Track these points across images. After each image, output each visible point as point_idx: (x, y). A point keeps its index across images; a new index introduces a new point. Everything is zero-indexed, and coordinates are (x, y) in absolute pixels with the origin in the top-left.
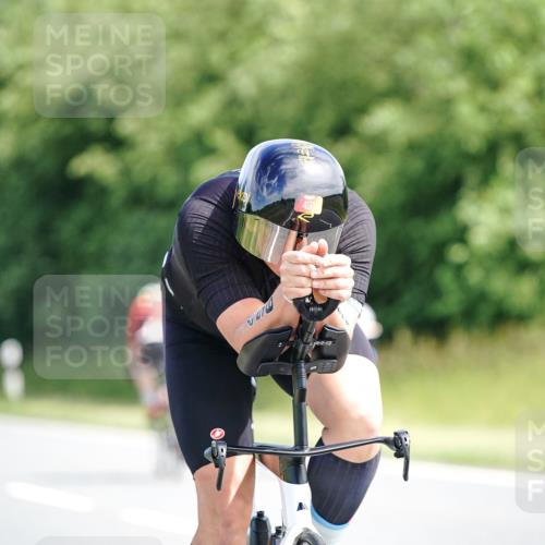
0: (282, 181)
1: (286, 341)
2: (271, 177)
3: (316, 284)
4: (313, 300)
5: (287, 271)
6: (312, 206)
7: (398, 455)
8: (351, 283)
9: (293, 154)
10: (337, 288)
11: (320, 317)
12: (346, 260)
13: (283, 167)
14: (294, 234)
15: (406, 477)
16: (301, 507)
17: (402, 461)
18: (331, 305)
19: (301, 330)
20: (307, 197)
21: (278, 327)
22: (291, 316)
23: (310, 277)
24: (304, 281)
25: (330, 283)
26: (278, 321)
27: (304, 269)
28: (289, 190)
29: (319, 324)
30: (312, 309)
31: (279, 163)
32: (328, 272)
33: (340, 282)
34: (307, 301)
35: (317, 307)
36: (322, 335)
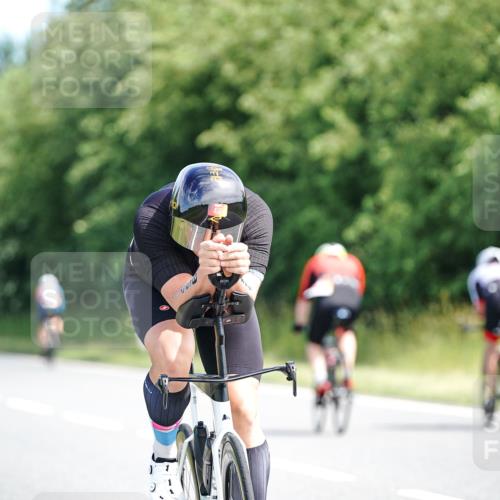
0: (200, 193)
1: (207, 303)
2: (193, 190)
3: (223, 264)
4: (223, 274)
5: (204, 255)
6: (220, 212)
7: (289, 379)
8: (248, 263)
9: (208, 174)
10: (238, 266)
11: (228, 286)
12: (244, 247)
13: (201, 183)
14: (210, 231)
15: (295, 394)
16: (225, 417)
17: (291, 382)
18: (235, 278)
19: (217, 296)
20: (216, 205)
21: (201, 294)
22: (209, 287)
23: (218, 259)
24: (215, 262)
25: (233, 263)
26: (200, 290)
27: (215, 254)
28: (205, 199)
29: (228, 291)
30: (222, 281)
31: (198, 181)
32: (232, 256)
33: (240, 262)
34: (219, 275)
35: (225, 280)
36: (232, 298)
